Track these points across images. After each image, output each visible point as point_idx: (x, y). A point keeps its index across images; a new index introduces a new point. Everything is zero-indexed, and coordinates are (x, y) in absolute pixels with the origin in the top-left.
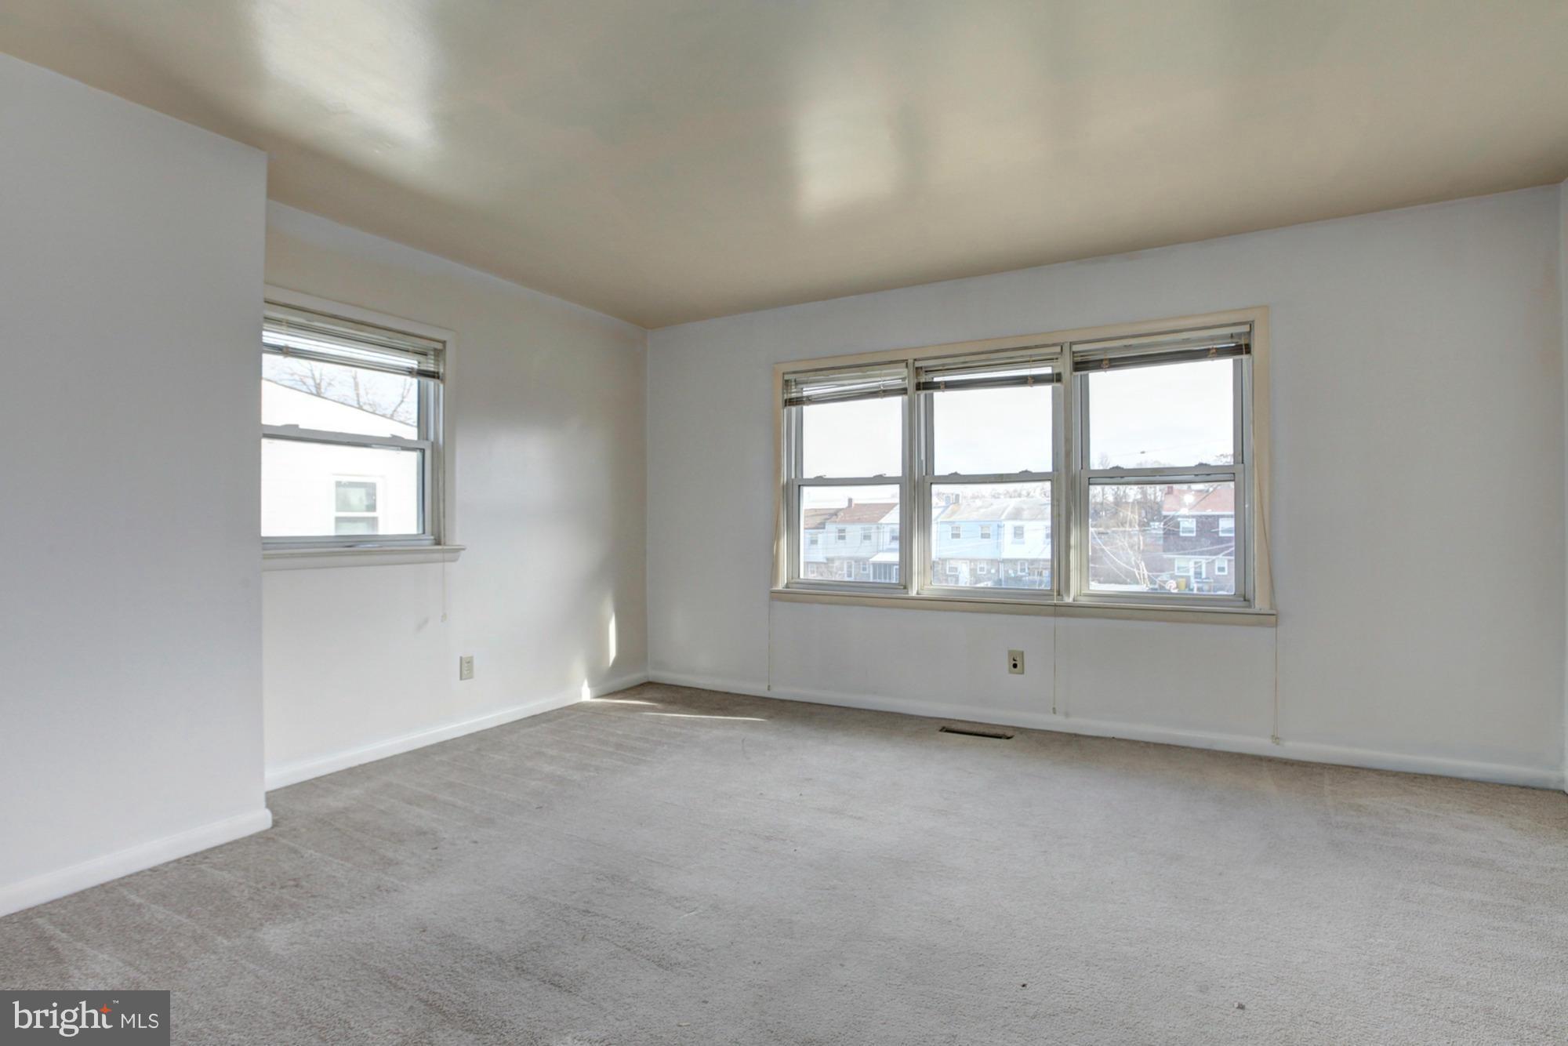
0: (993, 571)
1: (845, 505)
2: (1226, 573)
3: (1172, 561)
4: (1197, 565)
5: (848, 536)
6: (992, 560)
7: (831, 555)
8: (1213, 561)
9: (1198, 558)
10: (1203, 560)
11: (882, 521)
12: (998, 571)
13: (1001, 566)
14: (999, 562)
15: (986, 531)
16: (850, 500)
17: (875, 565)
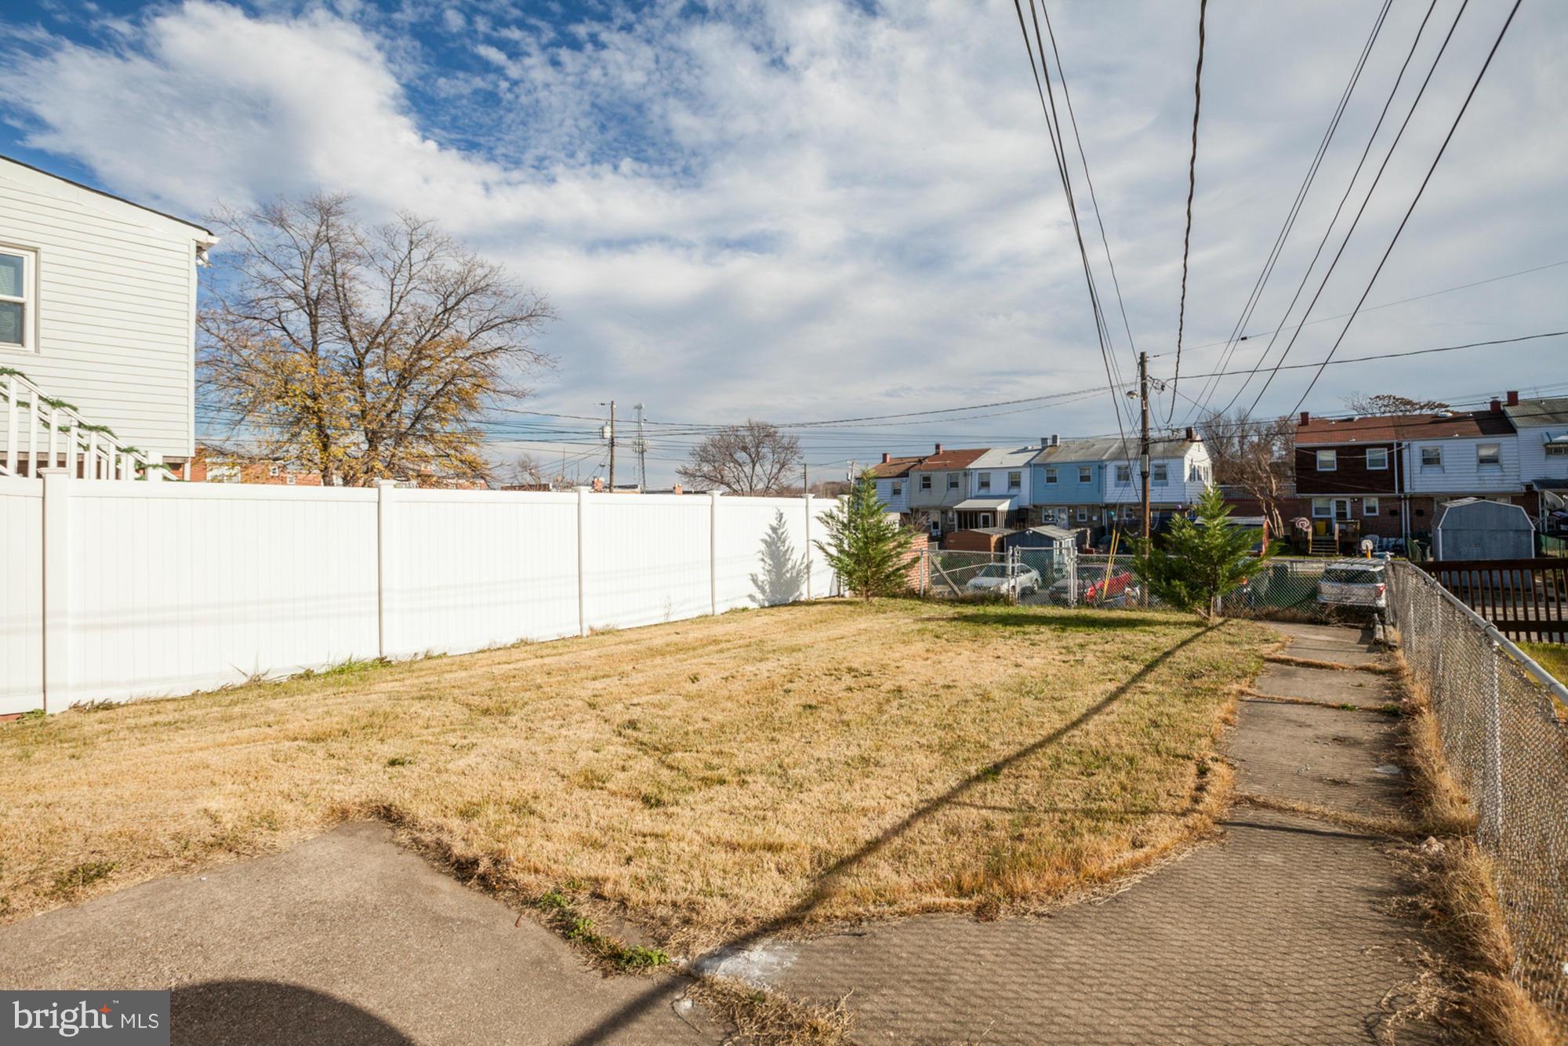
0: (1095, 518)
1: (932, 451)
2: (1377, 514)
3: (1309, 502)
4: (1341, 505)
5: (933, 482)
6: (1093, 506)
7: (914, 505)
8: (1360, 500)
9: (1341, 497)
10: (1347, 499)
11: (970, 466)
12: (1100, 518)
13: (1104, 511)
14: (1101, 508)
15: (1086, 473)
16: (938, 447)
17: (960, 513)
